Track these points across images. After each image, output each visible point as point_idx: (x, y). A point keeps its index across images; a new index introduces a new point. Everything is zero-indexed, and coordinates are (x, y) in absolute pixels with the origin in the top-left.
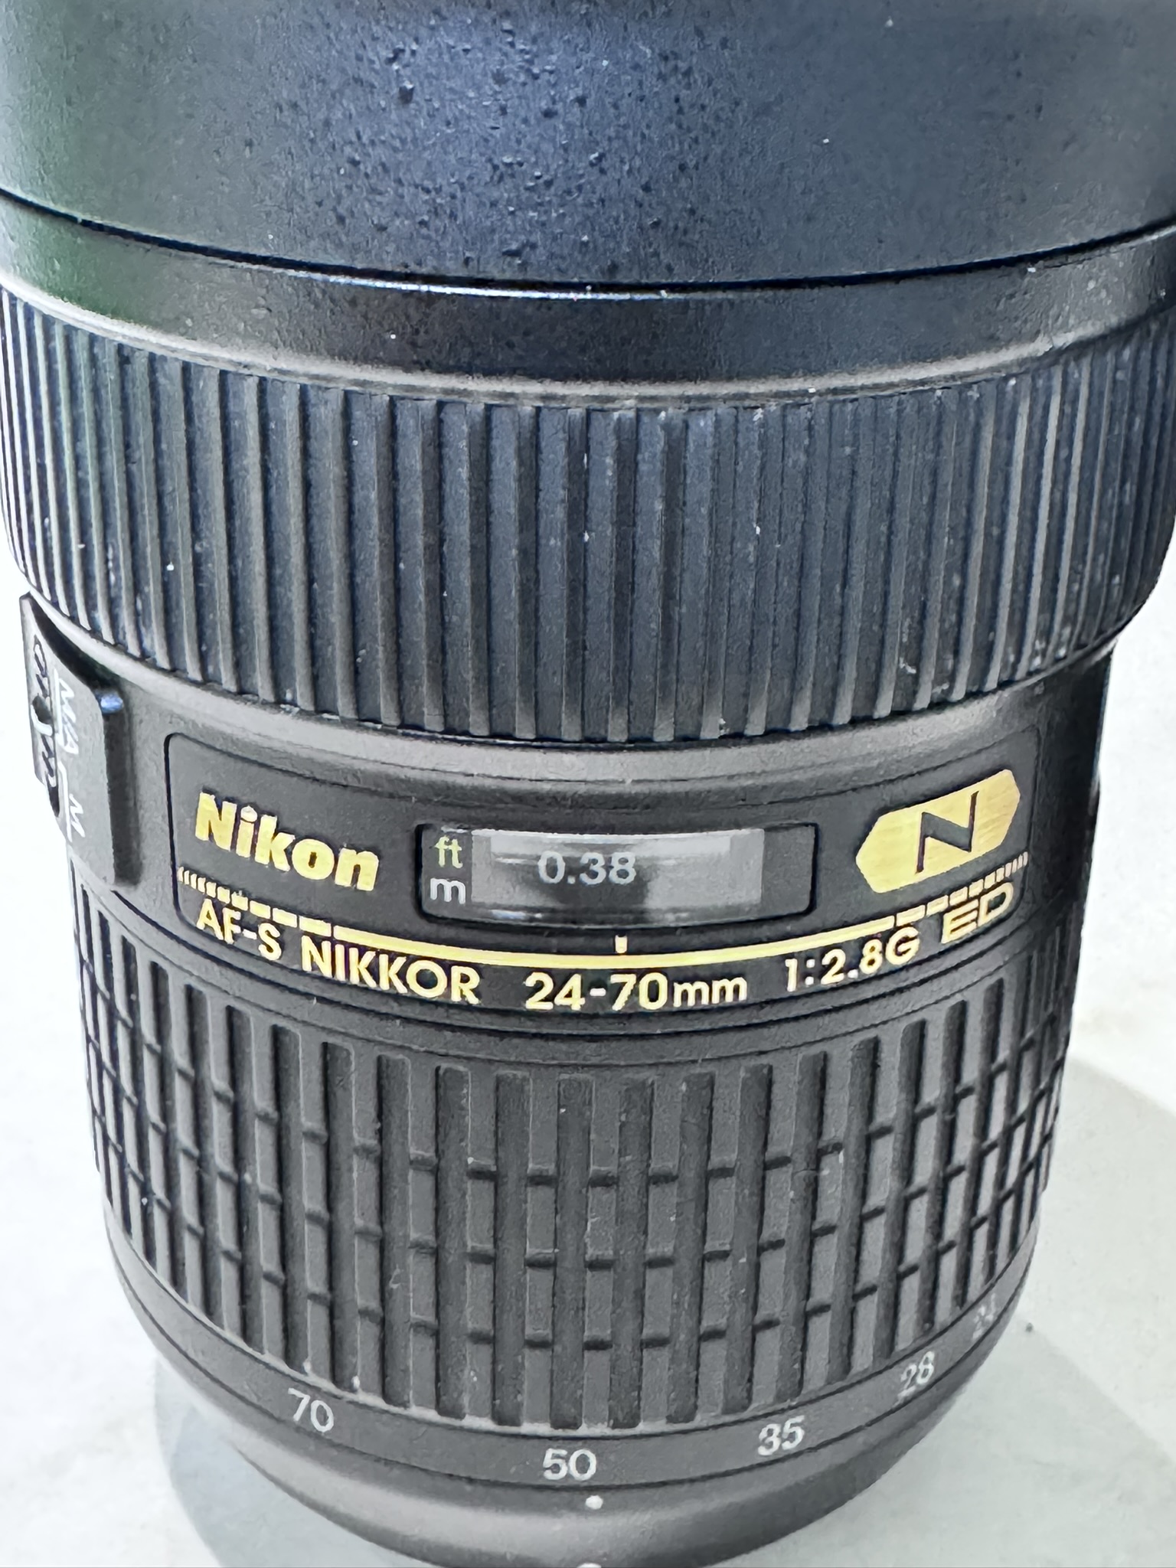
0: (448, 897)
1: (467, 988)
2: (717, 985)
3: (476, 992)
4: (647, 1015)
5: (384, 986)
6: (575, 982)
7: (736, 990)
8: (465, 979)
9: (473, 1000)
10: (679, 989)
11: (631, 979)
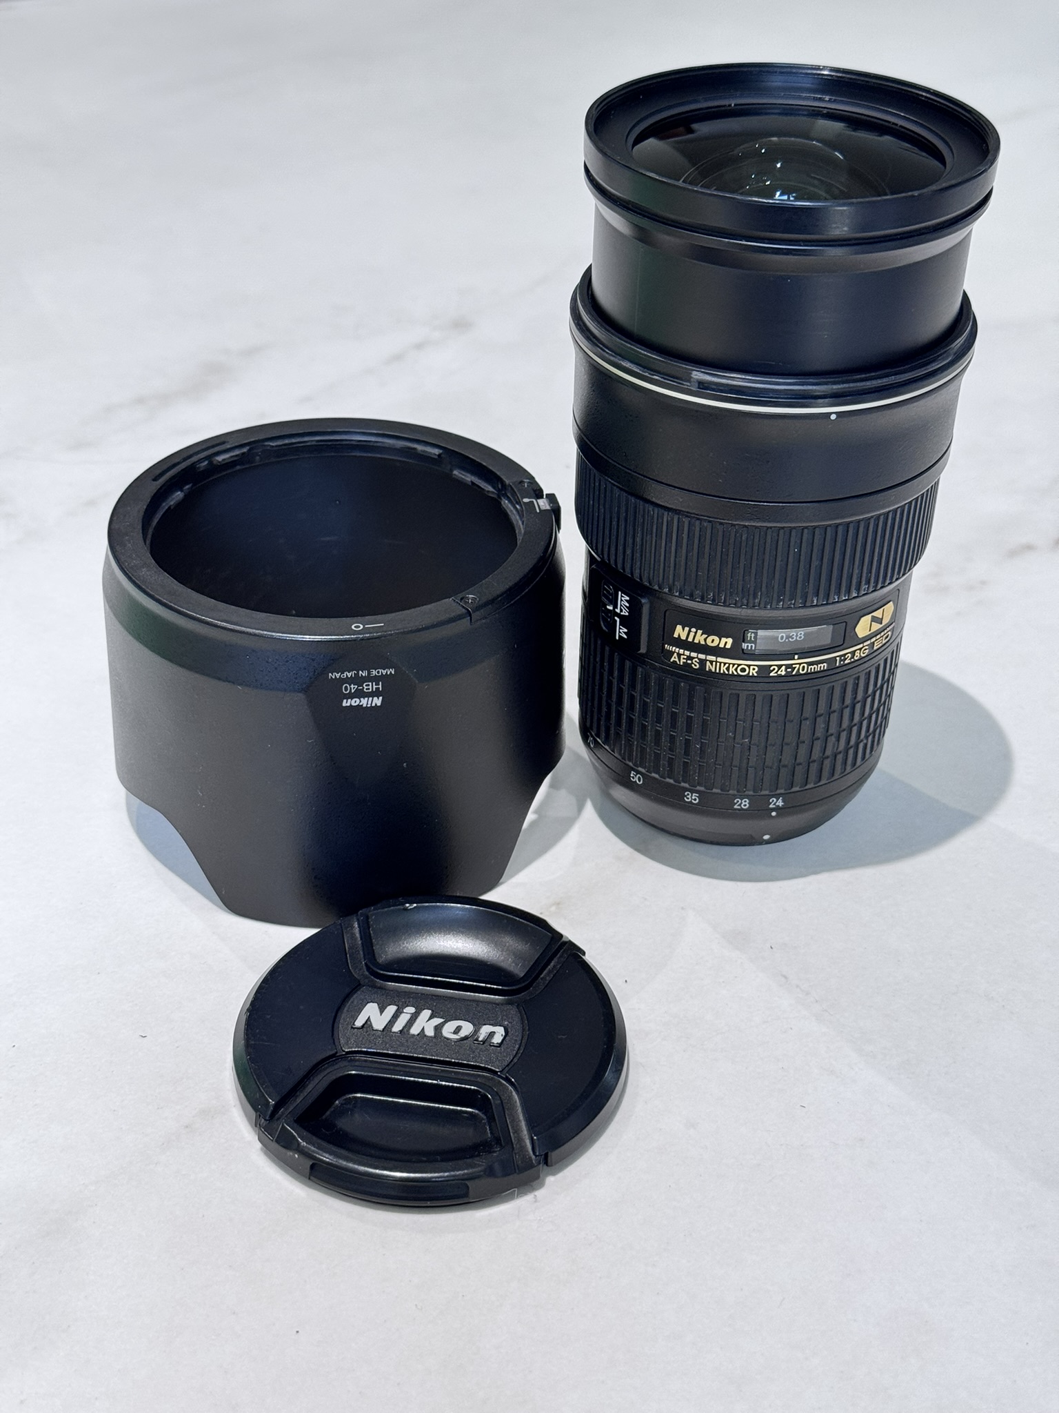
0: (749, 648)
1: (754, 672)
2: (819, 666)
3: (756, 672)
4: (801, 674)
5: (731, 673)
6: (783, 668)
7: (824, 666)
8: (754, 669)
9: (755, 674)
10: (810, 667)
11: (798, 666)
